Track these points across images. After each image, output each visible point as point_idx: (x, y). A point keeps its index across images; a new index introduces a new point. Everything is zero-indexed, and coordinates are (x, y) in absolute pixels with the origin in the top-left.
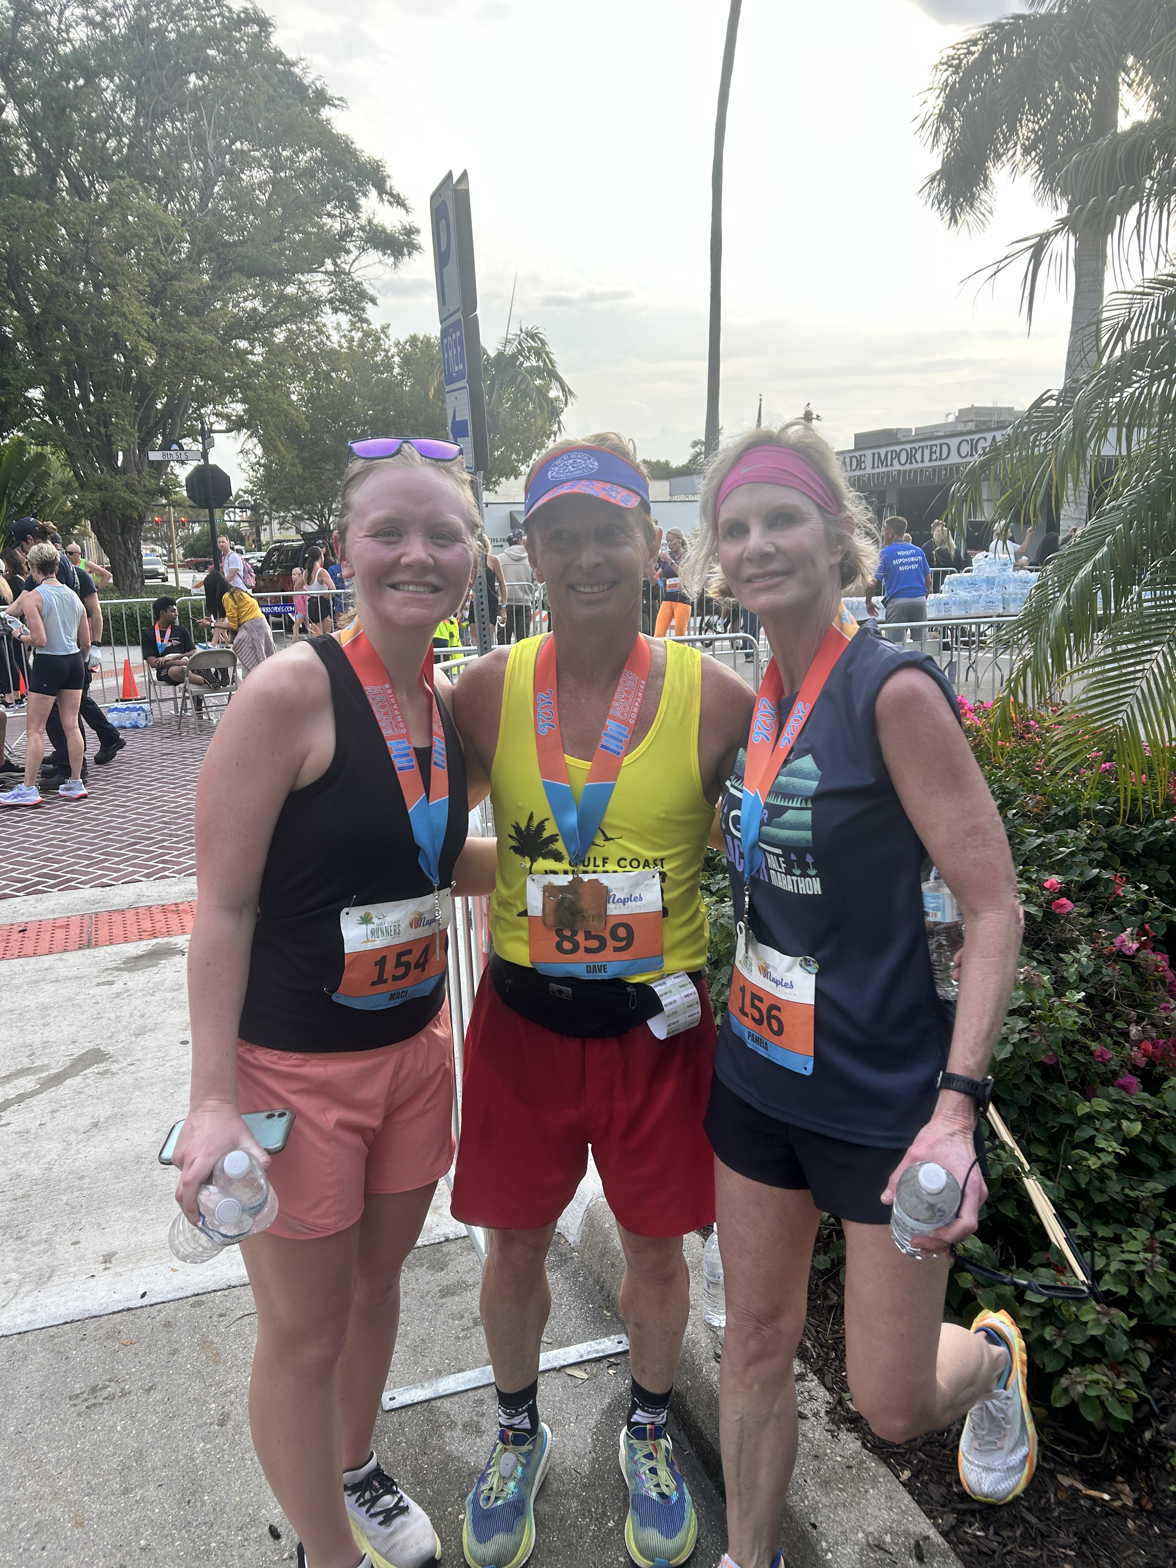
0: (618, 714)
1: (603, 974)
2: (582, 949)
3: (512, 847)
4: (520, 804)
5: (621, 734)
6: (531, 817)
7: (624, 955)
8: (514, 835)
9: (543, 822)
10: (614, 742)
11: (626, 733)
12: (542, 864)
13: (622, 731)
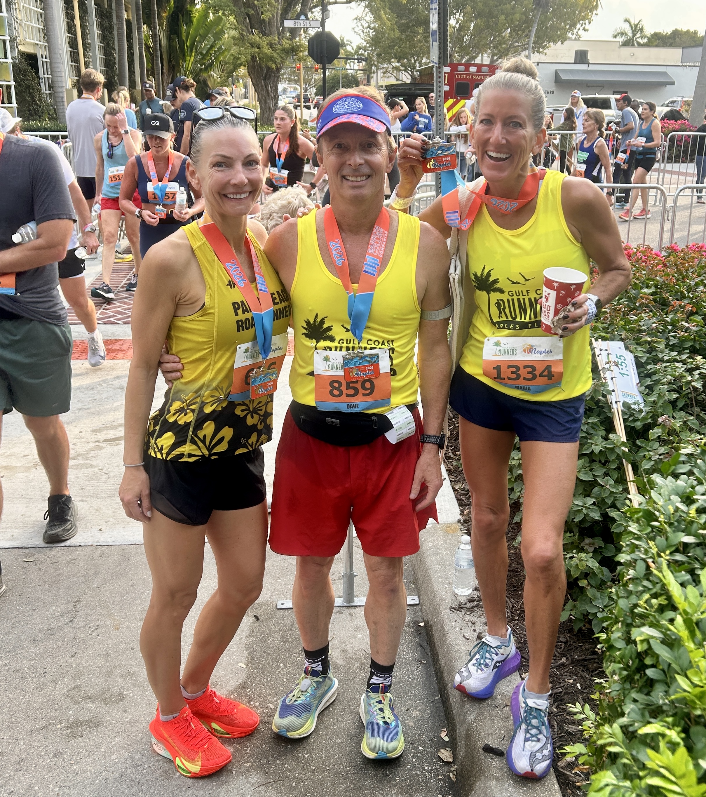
0: (373, 252)
1: (356, 409)
2: (344, 395)
3: (304, 334)
4: (310, 308)
5: (375, 263)
6: (317, 316)
7: (369, 399)
8: (306, 326)
9: (323, 319)
10: (372, 268)
11: (378, 263)
12: (323, 344)
13: (375, 261)
